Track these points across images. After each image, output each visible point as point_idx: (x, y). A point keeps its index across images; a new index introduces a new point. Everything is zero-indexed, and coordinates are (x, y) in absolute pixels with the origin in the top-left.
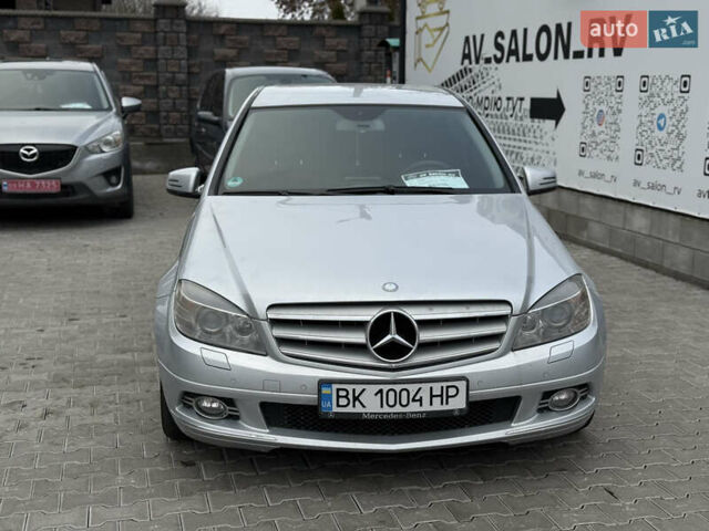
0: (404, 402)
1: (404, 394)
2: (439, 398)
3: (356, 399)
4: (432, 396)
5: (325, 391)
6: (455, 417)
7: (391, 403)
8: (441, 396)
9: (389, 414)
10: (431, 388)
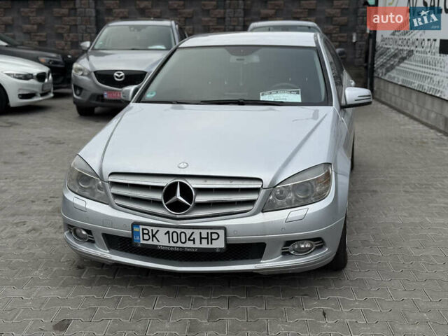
0: (183, 240)
1: (183, 235)
2: (206, 240)
3: (154, 236)
4: (201, 238)
5: (136, 229)
6: (216, 253)
7: (175, 240)
8: (207, 238)
9: (173, 247)
10: (201, 233)
